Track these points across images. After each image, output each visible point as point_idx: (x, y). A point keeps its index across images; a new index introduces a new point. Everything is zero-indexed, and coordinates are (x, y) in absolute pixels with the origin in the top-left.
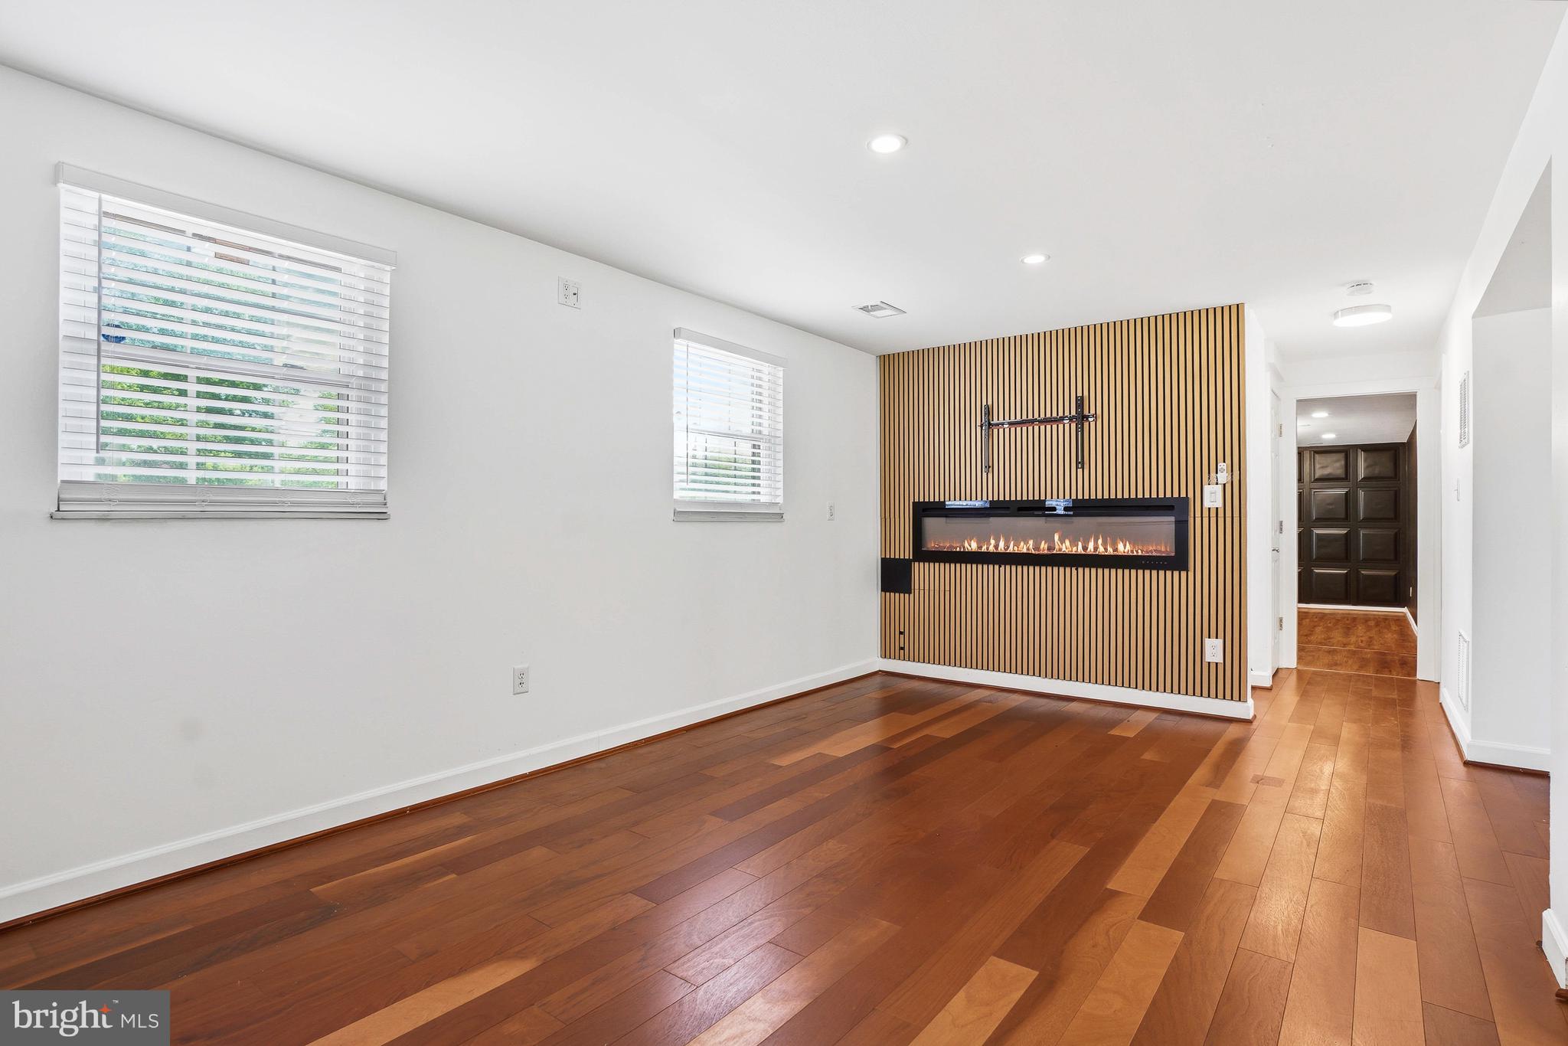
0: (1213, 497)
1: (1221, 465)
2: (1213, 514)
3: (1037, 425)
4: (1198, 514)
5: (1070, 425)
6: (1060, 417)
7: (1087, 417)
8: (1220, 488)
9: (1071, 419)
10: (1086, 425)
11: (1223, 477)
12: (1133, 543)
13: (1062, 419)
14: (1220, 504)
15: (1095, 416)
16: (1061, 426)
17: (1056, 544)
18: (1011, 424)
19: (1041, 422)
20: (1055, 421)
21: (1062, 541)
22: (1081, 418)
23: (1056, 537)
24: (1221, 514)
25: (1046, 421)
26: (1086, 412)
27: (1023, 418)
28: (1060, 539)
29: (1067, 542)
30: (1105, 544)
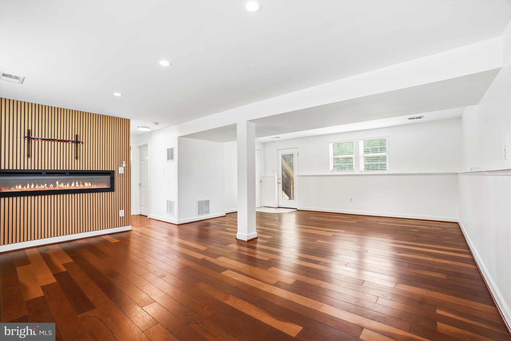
0: (121, 170)
1: (124, 162)
2: (121, 175)
3: (56, 142)
4: (117, 175)
5: (72, 144)
6: (68, 140)
7: (79, 142)
8: (123, 168)
9: (72, 142)
10: (79, 145)
11: (124, 165)
12: (92, 184)
13: (69, 141)
14: (123, 173)
15: (82, 142)
16: (68, 144)
17: (57, 185)
18: (42, 139)
19: (59, 141)
20: (65, 141)
21: (60, 183)
22: (77, 142)
23: (57, 183)
24: (123, 175)
25: (61, 141)
26: (79, 140)
27: (49, 138)
28: (59, 183)
29: (62, 184)
30: (79, 184)
